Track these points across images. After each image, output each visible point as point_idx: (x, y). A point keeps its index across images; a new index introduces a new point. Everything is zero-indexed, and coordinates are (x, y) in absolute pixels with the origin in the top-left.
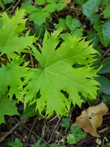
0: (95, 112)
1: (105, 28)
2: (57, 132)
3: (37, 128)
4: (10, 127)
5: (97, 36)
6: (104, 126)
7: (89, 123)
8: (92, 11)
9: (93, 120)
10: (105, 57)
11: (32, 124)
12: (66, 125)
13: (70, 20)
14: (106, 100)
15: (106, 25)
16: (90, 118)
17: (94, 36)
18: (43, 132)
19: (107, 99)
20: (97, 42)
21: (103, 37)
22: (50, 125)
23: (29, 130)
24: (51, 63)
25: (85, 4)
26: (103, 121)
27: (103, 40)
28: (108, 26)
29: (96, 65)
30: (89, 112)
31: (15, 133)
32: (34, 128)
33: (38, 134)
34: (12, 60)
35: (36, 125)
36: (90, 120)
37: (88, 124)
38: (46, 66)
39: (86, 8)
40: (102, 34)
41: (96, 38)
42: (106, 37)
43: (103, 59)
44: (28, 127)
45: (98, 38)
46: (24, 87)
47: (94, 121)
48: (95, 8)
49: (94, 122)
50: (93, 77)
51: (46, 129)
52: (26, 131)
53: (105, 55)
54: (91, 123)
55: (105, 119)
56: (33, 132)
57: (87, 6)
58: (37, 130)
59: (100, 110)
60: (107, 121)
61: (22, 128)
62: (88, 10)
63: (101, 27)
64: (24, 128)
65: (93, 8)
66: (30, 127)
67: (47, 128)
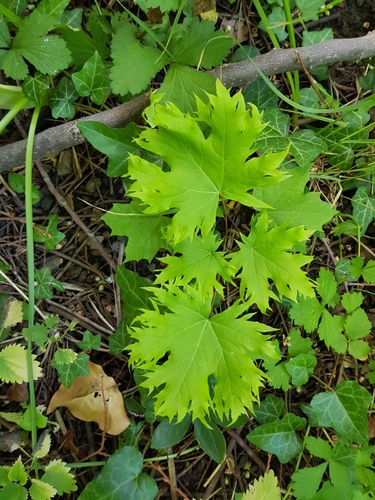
0: (110, 405)
1: (287, 436)
2: (73, 324)
3: (78, 271)
4: (82, 213)
5: (273, 419)
6: (70, 423)
7: (83, 392)
8: (322, 413)
9: (92, 400)
10: (226, 435)
11: (86, 262)
12: (87, 343)
13: (308, 364)
14: (134, 432)
15: (293, 441)
16: (96, 395)
17: (274, 413)
18: (69, 286)
19: (136, 434)
20: (259, 420)
21: (267, 432)
22: (84, 303)
23: (75, 255)
24: (220, 335)
25: (337, 398)
26: (83, 423)
27: (260, 433)
28: (289, 445)
29: (212, 417)
30: (112, 392)
31: (69, 223)
32: (76, 266)
33: (65, 274)
34: (228, 260)
35: (84, 269)
36: (93, 394)
37: (80, 389)
38: (214, 323)
39: (329, 401)
40: (274, 431)
41: (269, 417)
42: (267, 439)
43: (222, 429)
44: (81, 254)
45: (269, 420)
46: (181, 288)
47: (89, 403)
48: (329, 419)
49: (86, 404)
50: (192, 412)
51: (76, 292)
52: (72, 247)
53: (232, 434)
54: (86, 394)
55: (88, 428)
56: (69, 264)
57: (334, 402)
58: (73, 272)
59: (113, 417)
60: (80, 430)
61: (80, 240)
62: (326, 403)
63: (289, 430)
64: (79, 245)
65: (327, 415)
66: (81, 258)
67: (78, 295)
